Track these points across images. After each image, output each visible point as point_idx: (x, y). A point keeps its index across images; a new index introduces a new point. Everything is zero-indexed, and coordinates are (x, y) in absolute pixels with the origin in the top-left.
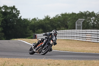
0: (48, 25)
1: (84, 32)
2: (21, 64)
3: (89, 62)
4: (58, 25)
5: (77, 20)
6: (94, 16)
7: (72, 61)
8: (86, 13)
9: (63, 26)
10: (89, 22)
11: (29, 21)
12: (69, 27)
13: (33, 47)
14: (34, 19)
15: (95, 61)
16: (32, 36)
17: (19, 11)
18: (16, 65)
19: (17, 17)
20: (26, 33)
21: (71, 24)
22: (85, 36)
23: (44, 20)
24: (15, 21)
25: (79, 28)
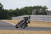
0: (18, 13)
1: (36, 16)
2: (4, 33)
3: (39, 32)
4: (23, 13)
5: (33, 10)
6: (42, 8)
7: (30, 31)
8: (37, 6)
9: (26, 13)
10: (39, 11)
11: (8, 11)
12: (29, 14)
13: (18, 24)
14: (11, 10)
15: (42, 31)
16: (10, 18)
17: (3, 6)
18: (1, 33)
19: (2, 9)
20: (7, 17)
21: (30, 12)
22: (37, 19)
23: (16, 10)
24: (1, 11)
25: (34, 14)
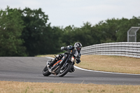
0: (89, 36)
2: (50, 90)
4: (102, 36)
5: (129, 28)
7: (122, 86)
9: (110, 37)
11: (61, 30)
12: (118, 38)
13: (48, 66)
17: (47, 16)
18: (43, 92)
19: (44, 25)
20: (57, 47)
21: (121, 34)
23: (83, 29)
24: (42, 30)
25: (132, 40)
